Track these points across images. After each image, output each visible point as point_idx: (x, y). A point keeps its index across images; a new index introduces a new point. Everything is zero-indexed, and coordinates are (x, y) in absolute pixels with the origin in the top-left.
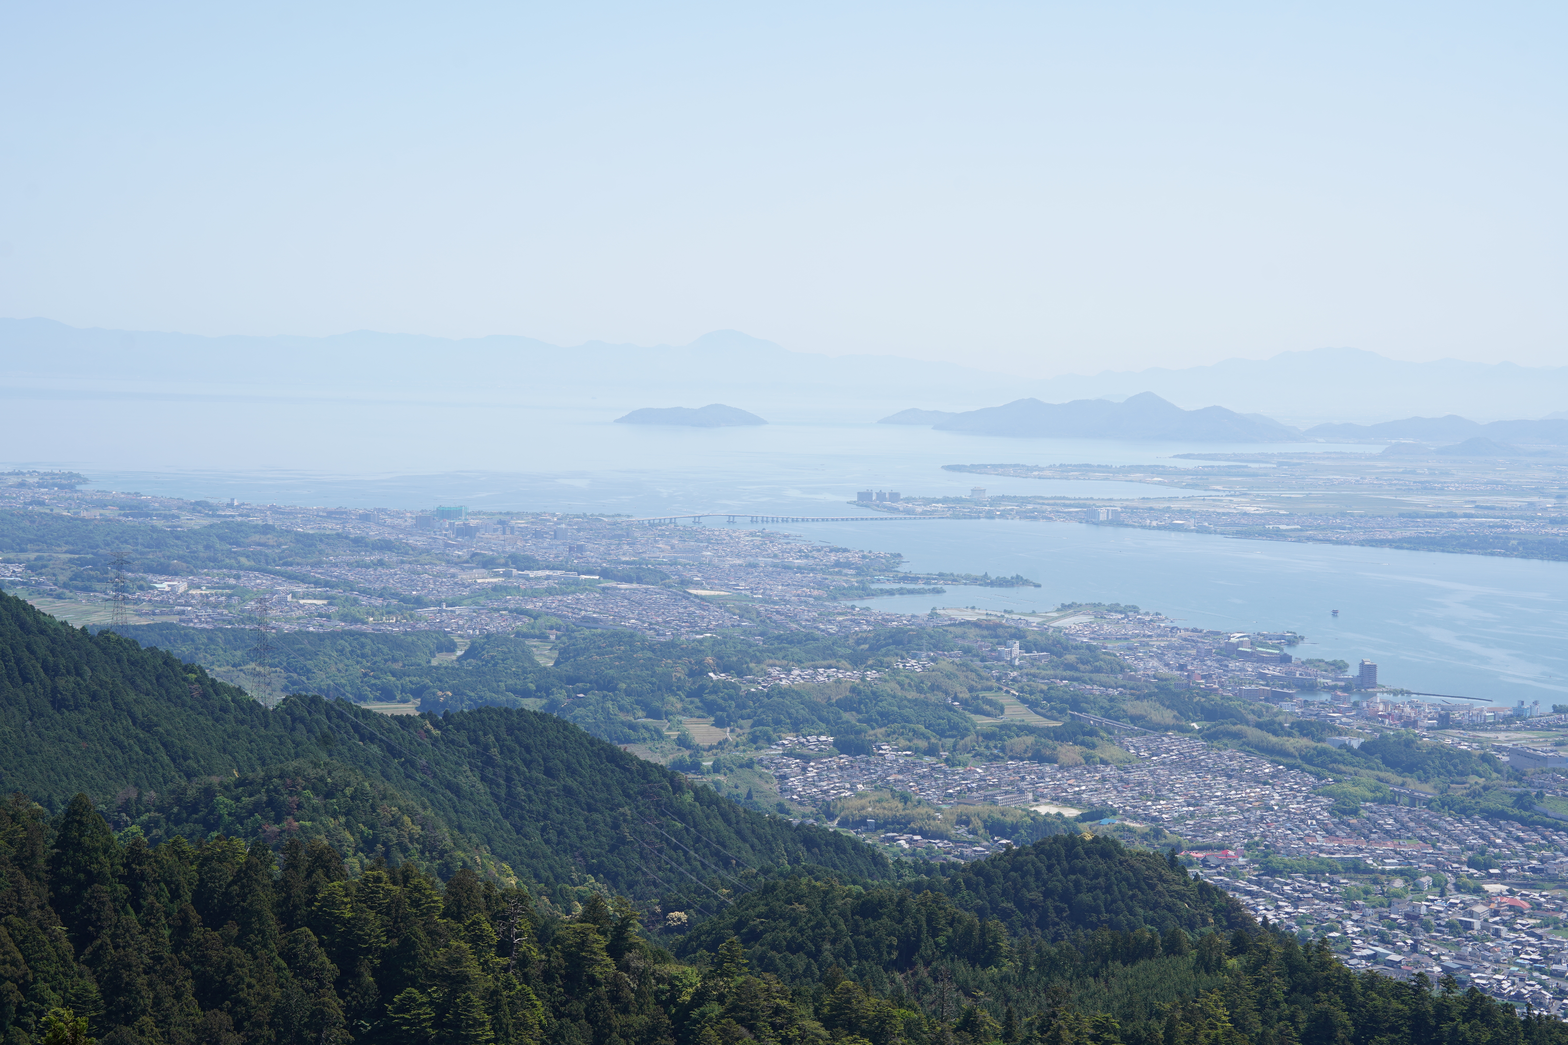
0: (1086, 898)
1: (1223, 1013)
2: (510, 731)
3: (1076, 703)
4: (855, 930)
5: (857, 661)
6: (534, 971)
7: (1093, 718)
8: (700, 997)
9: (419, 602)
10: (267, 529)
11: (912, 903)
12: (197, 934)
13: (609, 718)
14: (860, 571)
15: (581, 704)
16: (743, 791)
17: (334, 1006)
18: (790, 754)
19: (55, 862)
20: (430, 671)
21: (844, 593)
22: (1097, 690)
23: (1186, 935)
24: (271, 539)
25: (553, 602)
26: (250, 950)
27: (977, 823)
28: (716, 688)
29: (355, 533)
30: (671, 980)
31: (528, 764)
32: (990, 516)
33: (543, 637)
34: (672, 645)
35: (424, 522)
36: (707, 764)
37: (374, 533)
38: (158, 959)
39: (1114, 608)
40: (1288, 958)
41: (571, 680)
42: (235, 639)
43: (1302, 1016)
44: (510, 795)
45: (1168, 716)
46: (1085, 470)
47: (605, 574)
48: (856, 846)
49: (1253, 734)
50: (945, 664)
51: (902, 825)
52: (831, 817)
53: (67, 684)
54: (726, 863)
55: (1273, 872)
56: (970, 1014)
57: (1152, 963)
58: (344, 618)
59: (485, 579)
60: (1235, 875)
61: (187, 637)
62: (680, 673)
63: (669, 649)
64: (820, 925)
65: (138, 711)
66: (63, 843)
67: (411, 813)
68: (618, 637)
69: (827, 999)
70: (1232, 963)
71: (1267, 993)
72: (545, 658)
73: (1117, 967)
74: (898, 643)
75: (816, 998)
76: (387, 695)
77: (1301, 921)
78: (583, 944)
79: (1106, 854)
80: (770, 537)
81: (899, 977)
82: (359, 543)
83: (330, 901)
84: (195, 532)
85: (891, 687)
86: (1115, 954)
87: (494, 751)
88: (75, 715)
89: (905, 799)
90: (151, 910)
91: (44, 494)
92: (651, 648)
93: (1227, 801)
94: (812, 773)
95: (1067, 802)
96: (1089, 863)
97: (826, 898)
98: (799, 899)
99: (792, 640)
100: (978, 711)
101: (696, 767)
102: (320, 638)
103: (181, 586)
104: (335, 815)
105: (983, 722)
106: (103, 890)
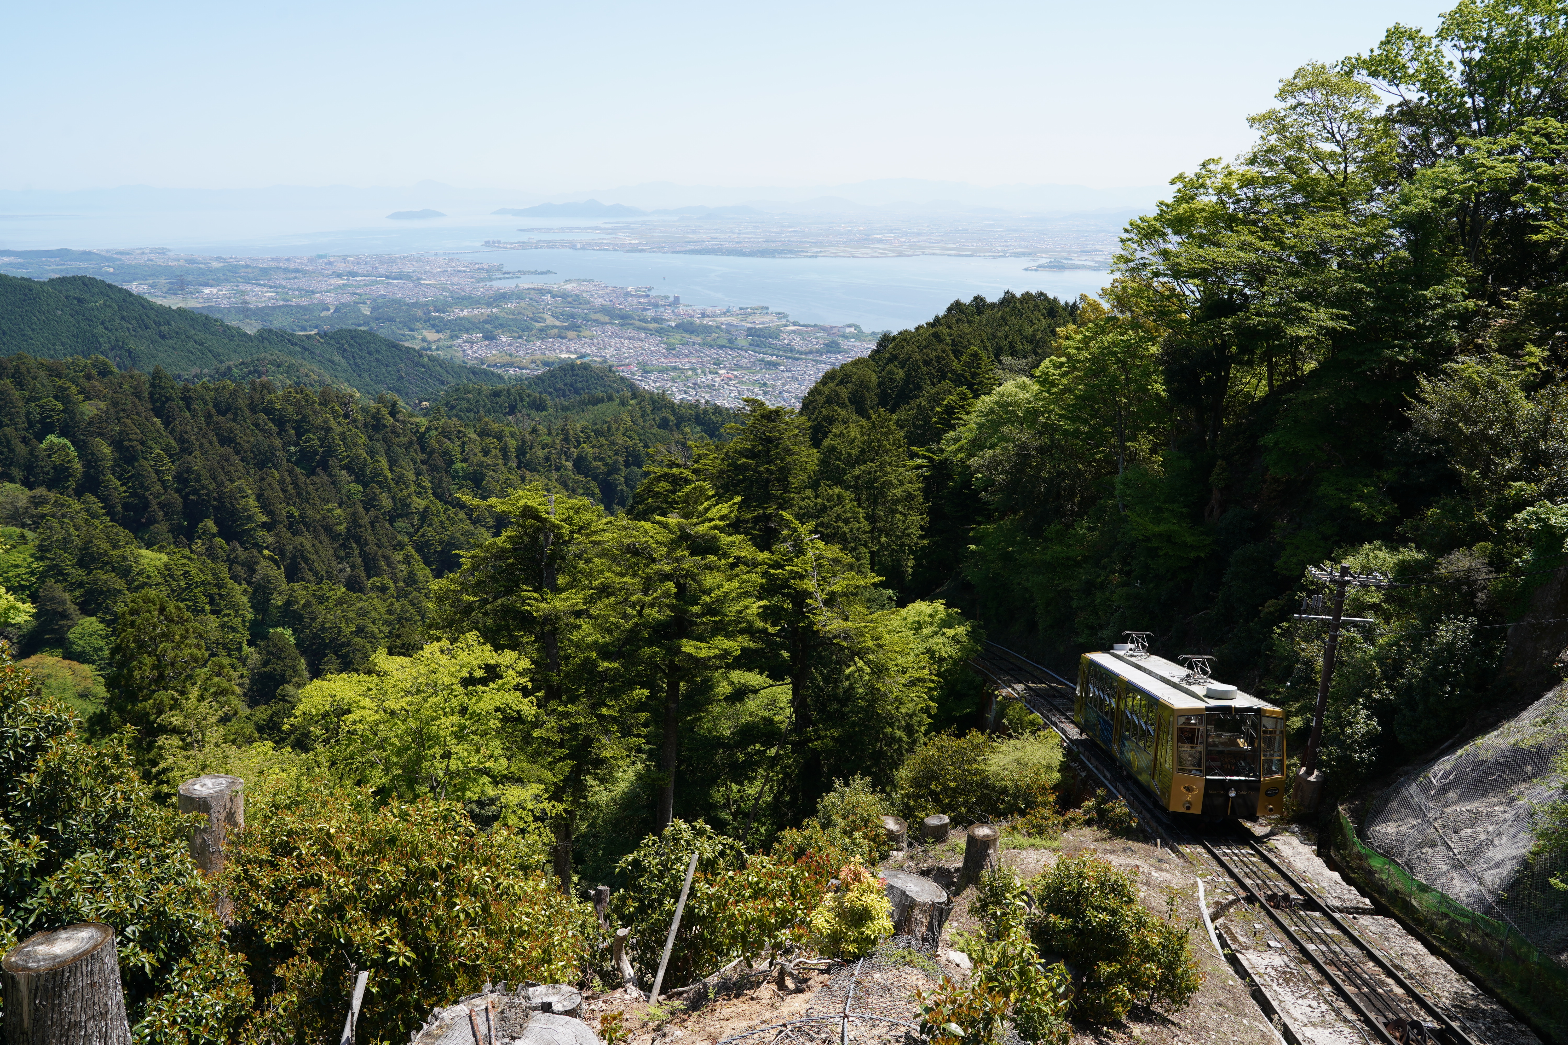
0: (579, 385)
1: (629, 420)
2: (352, 338)
3: (573, 316)
4: (492, 402)
5: (489, 305)
6: (360, 424)
7: (579, 321)
8: (428, 429)
9: (313, 292)
10: (247, 266)
11: (513, 391)
12: (215, 418)
13: (393, 332)
14: (488, 271)
15: (382, 328)
16: (449, 357)
17: (277, 442)
18: (466, 342)
19: (151, 395)
20: (320, 318)
21: (482, 280)
22: (580, 311)
23: (615, 395)
24: (249, 270)
25: (367, 289)
26: (239, 423)
27: (539, 362)
28: (435, 318)
29: (284, 266)
30: (416, 424)
31: (360, 350)
32: (536, 248)
33: (365, 303)
34: (416, 303)
35: (311, 261)
36: (434, 347)
37: (292, 266)
38: (201, 429)
39: (585, 281)
40: (651, 398)
41: (377, 319)
42: (239, 311)
43: (657, 418)
44: (356, 364)
45: (606, 319)
46: (571, 229)
47: (387, 277)
48: (492, 373)
49: (637, 323)
50: (522, 304)
51: (510, 365)
52: (483, 364)
53: (164, 329)
54: (443, 383)
55: (646, 372)
56: (535, 427)
57: (603, 405)
58: (283, 300)
59: (339, 282)
60: (634, 374)
61: (219, 310)
62: (420, 313)
63: (415, 305)
64: (478, 401)
65: (196, 338)
66: (153, 385)
67: (313, 371)
68: (395, 301)
69: (478, 426)
70: (632, 402)
71: (645, 411)
72: (366, 311)
73: (590, 407)
74: (504, 297)
75: (474, 426)
76: (304, 329)
77: (657, 388)
78: (378, 412)
79: (585, 369)
80: (451, 260)
81: (510, 418)
82: (286, 270)
83: (271, 402)
84: (217, 269)
85: (503, 314)
86: (589, 403)
87: (346, 346)
88: (170, 341)
89: (511, 355)
90: (195, 410)
91: (153, 257)
92: (408, 305)
93: (629, 348)
94: (475, 348)
95: (571, 353)
96: (579, 372)
97: (480, 391)
98: (469, 392)
99: (464, 298)
100: (536, 321)
101: (430, 349)
102: (274, 308)
103: (214, 290)
104: (282, 374)
105: (539, 325)
106: (174, 404)
